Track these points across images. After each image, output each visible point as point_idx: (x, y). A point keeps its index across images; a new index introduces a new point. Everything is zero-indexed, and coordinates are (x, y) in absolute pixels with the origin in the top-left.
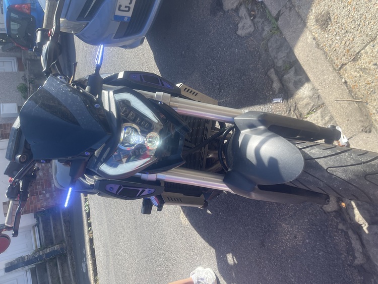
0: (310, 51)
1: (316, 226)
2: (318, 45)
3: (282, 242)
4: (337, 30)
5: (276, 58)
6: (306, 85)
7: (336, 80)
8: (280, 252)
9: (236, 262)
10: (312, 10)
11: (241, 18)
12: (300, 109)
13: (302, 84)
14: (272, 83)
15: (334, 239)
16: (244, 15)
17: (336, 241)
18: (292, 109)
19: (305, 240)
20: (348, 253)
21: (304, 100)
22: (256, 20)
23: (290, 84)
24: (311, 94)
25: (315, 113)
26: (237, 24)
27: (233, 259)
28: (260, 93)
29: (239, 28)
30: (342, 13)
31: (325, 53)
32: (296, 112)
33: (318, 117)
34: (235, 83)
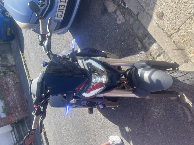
0: (156, 29)
1: (168, 107)
2: (159, 26)
3: (153, 117)
4: (167, 19)
5: (138, 33)
6: (154, 44)
7: (169, 41)
8: (152, 122)
9: (131, 130)
10: (154, 11)
11: (118, 16)
12: (153, 55)
13: (153, 44)
14: (138, 44)
15: (177, 112)
16: (119, 14)
17: (178, 112)
18: (149, 56)
19: (164, 114)
20: (184, 117)
21: (154, 51)
22: (125, 16)
23: (147, 44)
24: (157, 48)
25: (161, 56)
26: (116, 19)
27: (129, 129)
28: (132, 49)
29: (117, 20)
30: (169, 12)
31: (163, 29)
32: (151, 56)
33: (162, 58)
34: (119, 46)
